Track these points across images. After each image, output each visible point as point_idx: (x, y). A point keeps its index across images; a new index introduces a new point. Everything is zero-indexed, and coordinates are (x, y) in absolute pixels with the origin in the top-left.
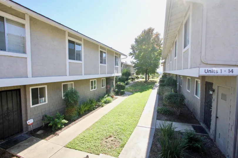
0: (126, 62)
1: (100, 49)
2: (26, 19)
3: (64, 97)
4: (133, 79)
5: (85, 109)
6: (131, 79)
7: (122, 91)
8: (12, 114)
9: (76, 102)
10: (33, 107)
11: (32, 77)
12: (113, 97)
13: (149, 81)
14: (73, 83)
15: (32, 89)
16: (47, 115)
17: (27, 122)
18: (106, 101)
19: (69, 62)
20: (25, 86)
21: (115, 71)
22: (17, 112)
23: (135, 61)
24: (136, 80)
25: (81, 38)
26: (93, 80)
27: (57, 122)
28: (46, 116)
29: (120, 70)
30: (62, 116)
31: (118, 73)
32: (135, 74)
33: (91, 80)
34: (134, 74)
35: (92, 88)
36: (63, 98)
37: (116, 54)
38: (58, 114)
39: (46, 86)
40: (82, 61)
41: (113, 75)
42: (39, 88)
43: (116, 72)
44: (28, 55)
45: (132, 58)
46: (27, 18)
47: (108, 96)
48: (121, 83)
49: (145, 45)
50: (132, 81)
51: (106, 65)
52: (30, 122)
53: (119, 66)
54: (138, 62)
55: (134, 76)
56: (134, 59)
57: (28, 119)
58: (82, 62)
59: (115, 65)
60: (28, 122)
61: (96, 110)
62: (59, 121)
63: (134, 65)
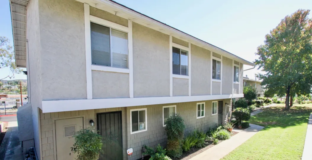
0: (246, 76)
1: (212, 58)
2: (129, 26)
3: (164, 124)
4: (259, 104)
5: (191, 144)
6: (255, 104)
7: (244, 121)
8: (114, 139)
9: (180, 133)
10: (132, 134)
11: (134, 97)
12: (230, 130)
13: (291, 108)
14: (175, 106)
15: (133, 112)
16: (146, 145)
17: (126, 152)
18: (221, 135)
19: (173, 78)
20: (125, 108)
21: (233, 90)
22: (118, 138)
23: (264, 73)
24: (265, 106)
25: (188, 43)
26: (201, 103)
27: (159, 157)
28: (146, 147)
29: (241, 88)
30: (163, 151)
31: (238, 93)
32: (264, 95)
33: (198, 104)
34: (261, 96)
35: (199, 115)
36: (164, 126)
37: (236, 63)
38: (159, 147)
39: (146, 109)
40: (188, 75)
41: (231, 96)
42: (139, 111)
43: (236, 91)
44: (130, 71)
45: (259, 69)
46: (130, 24)
47: (223, 128)
48: (243, 110)
49: (286, 44)
50: (258, 107)
51: (221, 81)
52: (130, 151)
53: (240, 83)
54: (271, 75)
55: (262, 99)
56: (264, 70)
57: (128, 148)
58: (189, 77)
59: (235, 81)
60: (128, 151)
61: (206, 147)
62: (160, 156)
63: (262, 80)
